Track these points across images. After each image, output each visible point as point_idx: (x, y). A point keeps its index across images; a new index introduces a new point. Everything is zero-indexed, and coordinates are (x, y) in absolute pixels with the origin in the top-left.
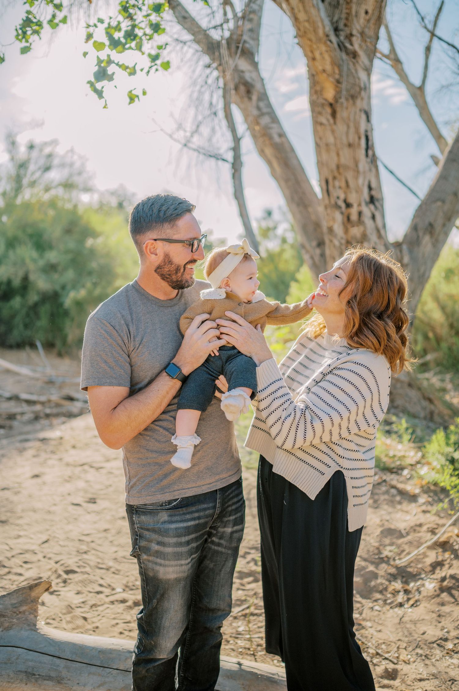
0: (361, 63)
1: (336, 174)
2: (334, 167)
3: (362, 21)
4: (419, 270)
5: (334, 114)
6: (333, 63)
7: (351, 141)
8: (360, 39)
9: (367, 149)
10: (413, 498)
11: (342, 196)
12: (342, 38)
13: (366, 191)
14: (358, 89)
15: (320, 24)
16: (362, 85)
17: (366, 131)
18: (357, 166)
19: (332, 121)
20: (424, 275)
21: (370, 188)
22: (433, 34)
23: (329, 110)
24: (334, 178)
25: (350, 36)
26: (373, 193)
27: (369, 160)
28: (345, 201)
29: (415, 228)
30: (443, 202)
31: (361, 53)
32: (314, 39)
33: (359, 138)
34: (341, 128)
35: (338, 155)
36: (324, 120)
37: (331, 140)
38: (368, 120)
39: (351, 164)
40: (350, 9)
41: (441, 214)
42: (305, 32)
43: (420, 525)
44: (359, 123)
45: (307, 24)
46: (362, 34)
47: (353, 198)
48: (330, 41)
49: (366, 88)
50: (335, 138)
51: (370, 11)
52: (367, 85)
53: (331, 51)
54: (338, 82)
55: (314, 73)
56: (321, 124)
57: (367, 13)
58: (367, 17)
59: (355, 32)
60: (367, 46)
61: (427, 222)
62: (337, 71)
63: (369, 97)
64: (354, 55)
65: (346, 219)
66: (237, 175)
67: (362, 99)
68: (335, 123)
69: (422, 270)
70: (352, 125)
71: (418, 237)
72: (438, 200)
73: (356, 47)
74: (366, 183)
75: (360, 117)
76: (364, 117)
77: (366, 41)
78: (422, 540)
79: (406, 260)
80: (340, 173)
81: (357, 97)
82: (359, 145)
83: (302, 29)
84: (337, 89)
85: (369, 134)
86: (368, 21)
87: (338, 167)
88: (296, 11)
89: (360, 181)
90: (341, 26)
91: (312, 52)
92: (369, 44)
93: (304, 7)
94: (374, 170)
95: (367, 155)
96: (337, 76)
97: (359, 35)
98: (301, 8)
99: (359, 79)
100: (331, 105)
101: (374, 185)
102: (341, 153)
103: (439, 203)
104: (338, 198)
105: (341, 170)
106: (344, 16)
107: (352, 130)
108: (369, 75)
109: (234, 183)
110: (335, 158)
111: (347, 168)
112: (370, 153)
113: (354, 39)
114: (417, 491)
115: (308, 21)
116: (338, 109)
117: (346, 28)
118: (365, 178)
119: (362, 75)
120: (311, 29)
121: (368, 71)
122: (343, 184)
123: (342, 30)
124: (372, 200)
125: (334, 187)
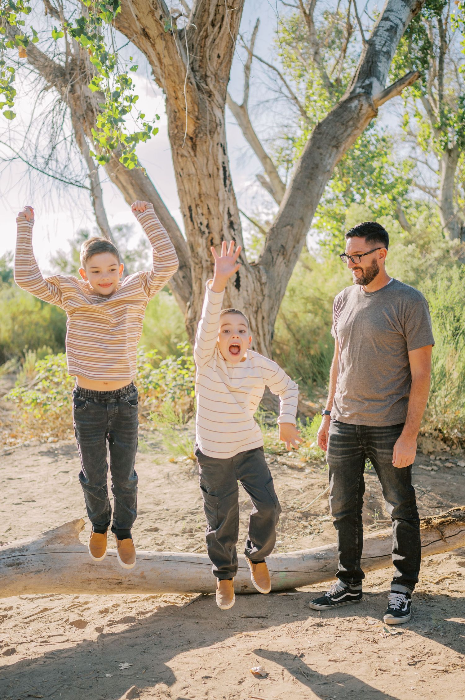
0: (215, 101)
1: (198, 202)
2: (196, 195)
3: (215, 64)
4: (275, 289)
5: (194, 147)
6: (193, 102)
7: (211, 172)
8: (214, 80)
9: (225, 179)
10: (301, 470)
11: (205, 223)
12: (198, 78)
13: (226, 216)
14: (215, 126)
15: (182, 69)
16: (218, 122)
17: (223, 163)
18: (217, 195)
19: (192, 154)
20: (280, 291)
21: (230, 215)
22: (251, 55)
23: (190, 144)
24: (197, 206)
25: (205, 77)
26: (232, 219)
27: (227, 189)
28: (208, 226)
29: (269, 250)
30: (292, 226)
31: (215, 92)
32: (177, 81)
33: (218, 169)
34: (201, 160)
35: (199, 184)
36: (186, 153)
37: (193, 171)
38: (225, 153)
39: (212, 193)
40: (204, 52)
41: (291, 237)
42: (169, 75)
43: (312, 485)
44: (217, 156)
45: (171, 68)
46: (216, 75)
47: (215, 224)
48: (191, 83)
49: (221, 124)
50: (196, 169)
51: (222, 56)
52: (222, 122)
53: (191, 91)
54: (197, 119)
55: (176, 110)
56: (182, 156)
57: (219, 57)
58: (220, 61)
59: (209, 74)
60: (220, 87)
61: (279, 245)
62: (196, 110)
63: (224, 132)
64: (210, 94)
65: (209, 243)
66: (97, 202)
67: (219, 134)
68: (195, 156)
69: (278, 287)
70: (210, 157)
71: (273, 258)
72: (288, 225)
73: (211, 87)
74: (226, 210)
75: (218, 150)
76: (220, 150)
77: (219, 82)
78: (316, 494)
79: (264, 279)
80: (202, 201)
81: (214, 133)
82: (218, 175)
83: (166, 72)
84: (197, 125)
85: (226, 165)
86: (221, 64)
87: (200, 195)
88: (162, 56)
89: (221, 208)
90: (196, 67)
91: (175, 92)
92: (222, 85)
93: (169, 53)
94: (231, 198)
95: (225, 185)
96: (197, 113)
97: (213, 77)
98: (166, 54)
99: (215, 115)
100: (191, 139)
101: (232, 212)
102: (202, 182)
103: (289, 227)
104: (201, 224)
105: (203, 199)
106: (198, 58)
107: (211, 162)
108: (223, 112)
109: (95, 209)
110: (197, 187)
111: (208, 196)
112: (228, 182)
113: (209, 80)
114: (303, 465)
115: (172, 65)
116: (198, 143)
117: (201, 70)
118: (225, 205)
119: (218, 112)
120: (176, 73)
121: (222, 108)
122: (205, 211)
123: (197, 71)
124: (231, 225)
125: (197, 214)
